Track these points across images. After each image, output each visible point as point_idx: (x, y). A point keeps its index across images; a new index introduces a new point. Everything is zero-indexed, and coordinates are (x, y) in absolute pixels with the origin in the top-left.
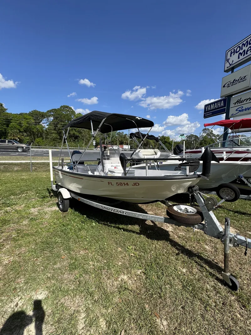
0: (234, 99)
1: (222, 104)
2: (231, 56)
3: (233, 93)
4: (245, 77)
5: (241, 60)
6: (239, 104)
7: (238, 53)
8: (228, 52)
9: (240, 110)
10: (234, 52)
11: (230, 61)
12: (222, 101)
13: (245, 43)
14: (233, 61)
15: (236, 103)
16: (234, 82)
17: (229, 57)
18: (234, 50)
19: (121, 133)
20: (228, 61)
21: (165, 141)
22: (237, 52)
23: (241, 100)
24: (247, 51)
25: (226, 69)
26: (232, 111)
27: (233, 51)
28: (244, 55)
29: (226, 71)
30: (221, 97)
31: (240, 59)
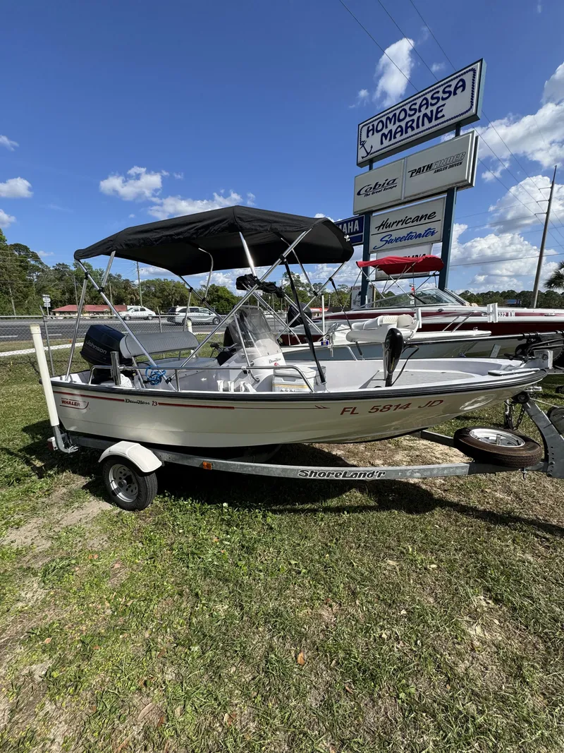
0: (376, 220)
1: (357, 227)
2: (368, 136)
3: (374, 209)
4: (394, 180)
5: (385, 148)
6: (385, 230)
7: (381, 133)
8: (363, 126)
9: (387, 241)
10: (373, 129)
11: (368, 147)
12: (357, 222)
13: (391, 115)
14: (372, 147)
15: (380, 227)
16: (376, 188)
17: (364, 137)
18: (373, 125)
19: (115, 278)
20: (363, 145)
21: (218, 295)
22: (378, 131)
23: (389, 222)
24: (396, 133)
25: (360, 160)
26: (374, 241)
27: (371, 128)
28: (390, 140)
29: (360, 165)
30: (355, 213)
31: (383, 146)
